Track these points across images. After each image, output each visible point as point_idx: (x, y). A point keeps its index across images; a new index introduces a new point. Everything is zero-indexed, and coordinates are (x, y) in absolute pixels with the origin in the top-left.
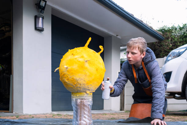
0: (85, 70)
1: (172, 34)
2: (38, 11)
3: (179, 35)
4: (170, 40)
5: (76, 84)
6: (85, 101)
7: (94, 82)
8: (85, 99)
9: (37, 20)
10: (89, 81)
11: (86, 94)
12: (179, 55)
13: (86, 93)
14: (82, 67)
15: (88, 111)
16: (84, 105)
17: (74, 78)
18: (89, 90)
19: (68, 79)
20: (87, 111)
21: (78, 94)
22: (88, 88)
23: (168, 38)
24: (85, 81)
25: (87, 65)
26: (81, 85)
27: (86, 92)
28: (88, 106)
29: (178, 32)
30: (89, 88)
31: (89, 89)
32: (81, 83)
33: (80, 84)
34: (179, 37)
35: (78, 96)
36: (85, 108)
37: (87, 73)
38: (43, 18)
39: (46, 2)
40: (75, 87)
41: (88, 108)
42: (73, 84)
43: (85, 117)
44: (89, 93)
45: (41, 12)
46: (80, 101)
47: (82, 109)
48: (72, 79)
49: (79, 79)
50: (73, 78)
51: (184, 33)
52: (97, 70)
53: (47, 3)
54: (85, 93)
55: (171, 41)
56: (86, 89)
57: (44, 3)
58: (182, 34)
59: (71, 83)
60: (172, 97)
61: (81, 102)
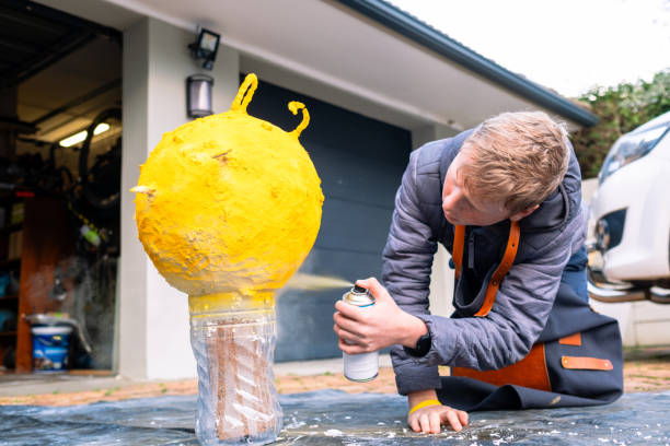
0: (222, 197)
1: (622, 104)
2: (197, 66)
3: (644, 104)
4: (617, 121)
5: (188, 257)
6: (235, 328)
7: (266, 245)
8: (234, 321)
9: (193, 89)
10: (240, 241)
11: (240, 299)
12: (645, 150)
13: (240, 294)
14: (208, 186)
15: (253, 369)
16: (233, 346)
17: (181, 232)
18: (249, 279)
19: (158, 241)
20: (248, 370)
21: (205, 299)
22: (240, 274)
23: (609, 119)
24: (221, 242)
25: (227, 176)
26: (212, 262)
27: (237, 291)
28: (251, 349)
29: (640, 96)
30: (244, 270)
31: (245, 275)
32: (209, 254)
33: (207, 258)
34: (646, 111)
35: (206, 307)
36: (240, 359)
37: (227, 209)
38: (211, 83)
39: (218, 37)
40: (190, 273)
41: (255, 357)
42: (177, 259)
43: (240, 399)
44: (251, 293)
45: (204, 66)
46: (215, 330)
47: (226, 363)
48: (170, 239)
49: (198, 237)
50: (174, 236)
51: (660, 97)
52: (274, 195)
53: (223, 40)
54: (234, 296)
55: (622, 125)
56: (237, 278)
57: (214, 40)
58: (655, 100)
59: (170, 255)
60: (641, 294)
61: (220, 333)
